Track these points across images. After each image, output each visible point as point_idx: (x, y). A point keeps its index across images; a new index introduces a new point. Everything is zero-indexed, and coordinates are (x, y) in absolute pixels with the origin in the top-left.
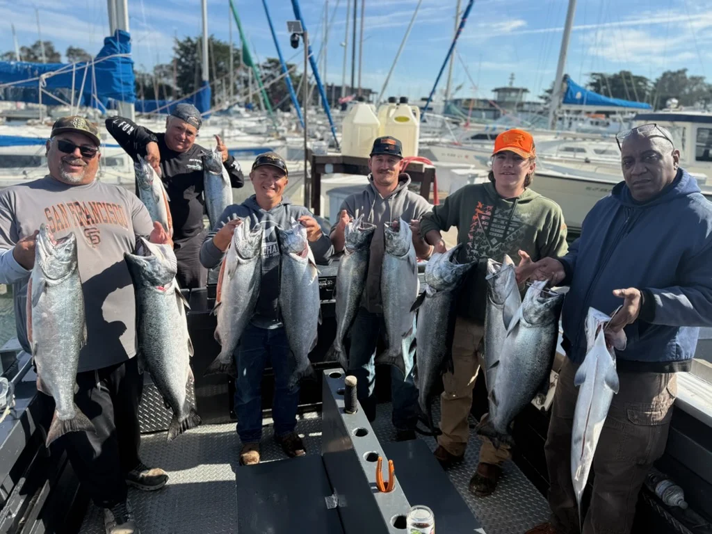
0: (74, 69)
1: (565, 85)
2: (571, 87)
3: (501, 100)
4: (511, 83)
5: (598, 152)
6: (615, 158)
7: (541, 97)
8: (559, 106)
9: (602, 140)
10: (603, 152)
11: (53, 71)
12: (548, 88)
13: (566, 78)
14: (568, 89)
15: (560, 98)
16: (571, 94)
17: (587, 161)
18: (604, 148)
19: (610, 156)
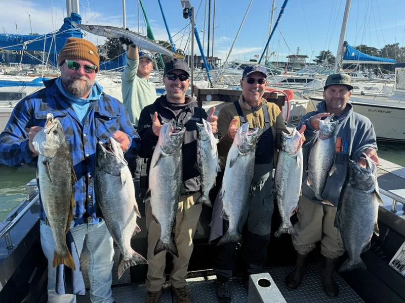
0: (45, 39)
1: (345, 48)
2: (349, 49)
3: (291, 62)
4: (298, 53)
5: (366, 88)
6: (377, 92)
7: (314, 61)
8: (341, 61)
9: (369, 81)
10: (370, 89)
11: (32, 40)
12: (319, 55)
13: (345, 44)
14: (347, 50)
15: (342, 56)
16: (349, 54)
17: (363, 94)
18: (370, 86)
19: (374, 91)
